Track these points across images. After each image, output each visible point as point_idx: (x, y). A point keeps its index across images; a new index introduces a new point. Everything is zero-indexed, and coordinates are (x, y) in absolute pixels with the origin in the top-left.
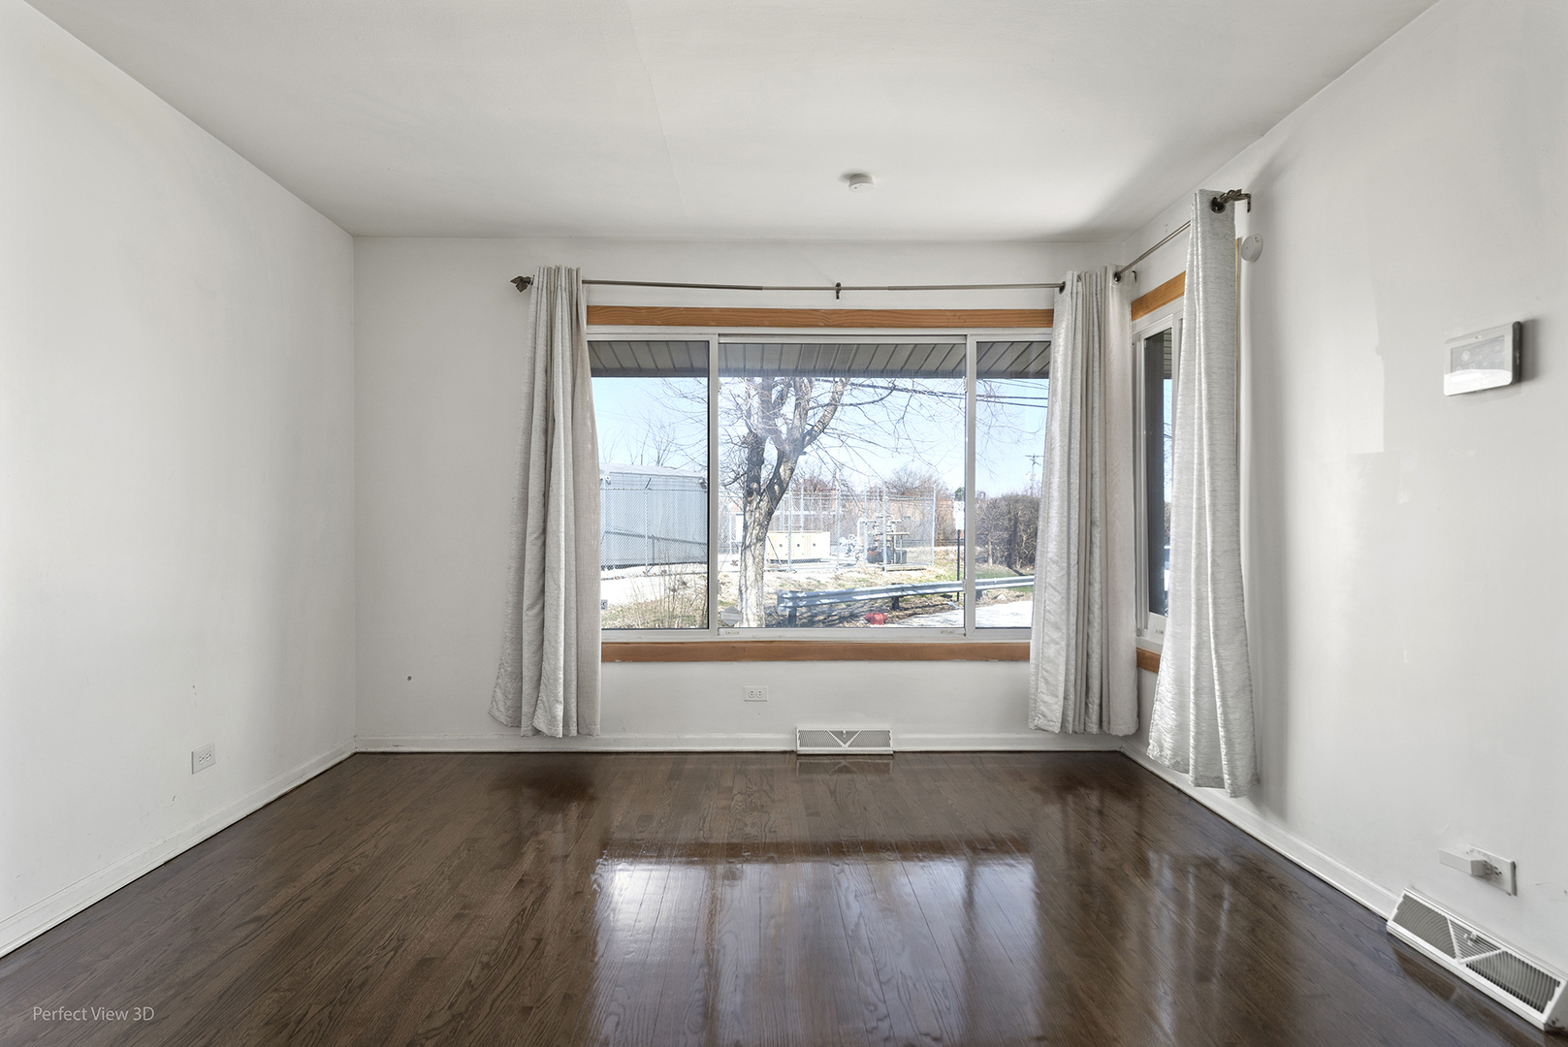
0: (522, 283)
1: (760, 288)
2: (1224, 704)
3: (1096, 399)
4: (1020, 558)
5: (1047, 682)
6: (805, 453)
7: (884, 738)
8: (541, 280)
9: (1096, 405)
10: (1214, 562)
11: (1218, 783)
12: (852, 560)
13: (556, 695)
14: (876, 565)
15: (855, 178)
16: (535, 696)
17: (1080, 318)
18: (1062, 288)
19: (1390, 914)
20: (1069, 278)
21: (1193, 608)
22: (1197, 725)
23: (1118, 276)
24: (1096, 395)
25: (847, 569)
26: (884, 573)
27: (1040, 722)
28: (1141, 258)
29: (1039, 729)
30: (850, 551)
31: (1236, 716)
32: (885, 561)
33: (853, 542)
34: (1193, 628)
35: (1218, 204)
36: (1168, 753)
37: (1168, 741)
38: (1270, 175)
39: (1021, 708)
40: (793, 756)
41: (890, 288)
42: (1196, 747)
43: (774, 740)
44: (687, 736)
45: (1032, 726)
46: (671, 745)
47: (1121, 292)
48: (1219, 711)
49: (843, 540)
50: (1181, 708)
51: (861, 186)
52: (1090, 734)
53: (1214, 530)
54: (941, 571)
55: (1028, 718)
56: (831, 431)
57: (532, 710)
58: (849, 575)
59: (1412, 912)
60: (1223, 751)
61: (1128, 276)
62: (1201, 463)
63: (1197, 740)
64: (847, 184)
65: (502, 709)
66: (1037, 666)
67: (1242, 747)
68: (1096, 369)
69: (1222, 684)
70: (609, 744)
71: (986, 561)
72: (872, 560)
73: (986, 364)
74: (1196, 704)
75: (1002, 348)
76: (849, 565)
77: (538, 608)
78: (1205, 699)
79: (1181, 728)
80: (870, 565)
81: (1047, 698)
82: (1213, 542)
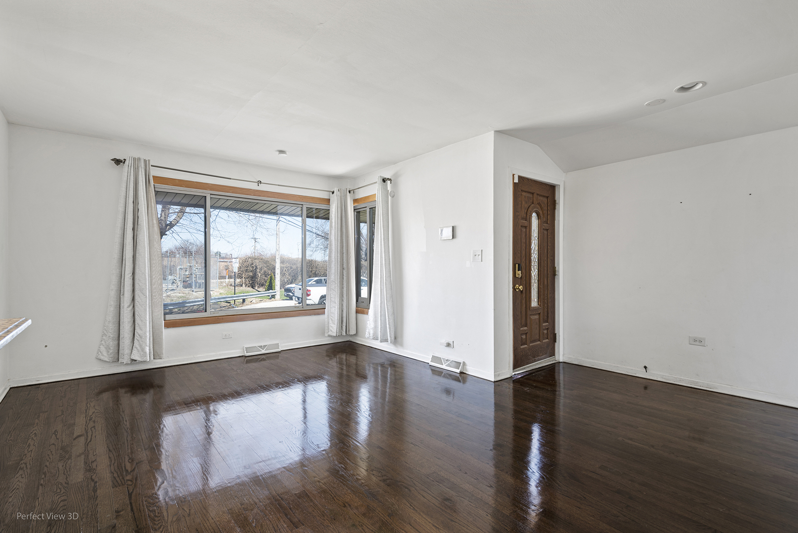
0: (118, 162)
1: (230, 179)
2: (389, 318)
3: (344, 230)
4: (257, 284)
5: (332, 320)
6: (166, 235)
7: (277, 345)
8: (130, 162)
9: (344, 231)
10: (386, 279)
11: (386, 341)
12: (174, 287)
13: (146, 343)
14: (188, 289)
15: (281, 152)
16: (132, 346)
17: (339, 203)
18: (333, 193)
19: (429, 361)
20: (336, 190)
21: (380, 292)
22: (381, 325)
23: (350, 192)
24: (344, 228)
25: (172, 292)
26: (194, 293)
27: (330, 333)
28: (358, 188)
29: (329, 336)
30: (173, 282)
31: (391, 321)
32: (194, 287)
33: (175, 278)
34: (379, 298)
35: (384, 180)
36: (371, 335)
37: (372, 332)
38: (397, 175)
39: (322, 331)
40: (243, 358)
41: (279, 185)
42: (381, 332)
43: (235, 352)
44: (198, 356)
45: (326, 335)
46: (191, 360)
47: (350, 196)
48: (387, 320)
49: (170, 277)
50: (375, 321)
51: (283, 155)
52: (343, 336)
53: (385, 270)
54: (222, 291)
55: (325, 333)
56: (181, 225)
57: (130, 352)
58: (174, 295)
59: (435, 359)
60: (388, 331)
61: (352, 192)
62: (381, 252)
63: (381, 329)
64: (278, 153)
65: (105, 355)
66: (328, 316)
67: (393, 329)
68: (344, 220)
69: (388, 313)
70: (161, 364)
71: (242, 286)
72: (185, 287)
73: (309, 215)
74: (381, 319)
75: (314, 209)
76: (173, 290)
77: (132, 306)
78: (383, 318)
79: (376, 327)
80: (184, 289)
81: (332, 325)
82: (386, 274)
